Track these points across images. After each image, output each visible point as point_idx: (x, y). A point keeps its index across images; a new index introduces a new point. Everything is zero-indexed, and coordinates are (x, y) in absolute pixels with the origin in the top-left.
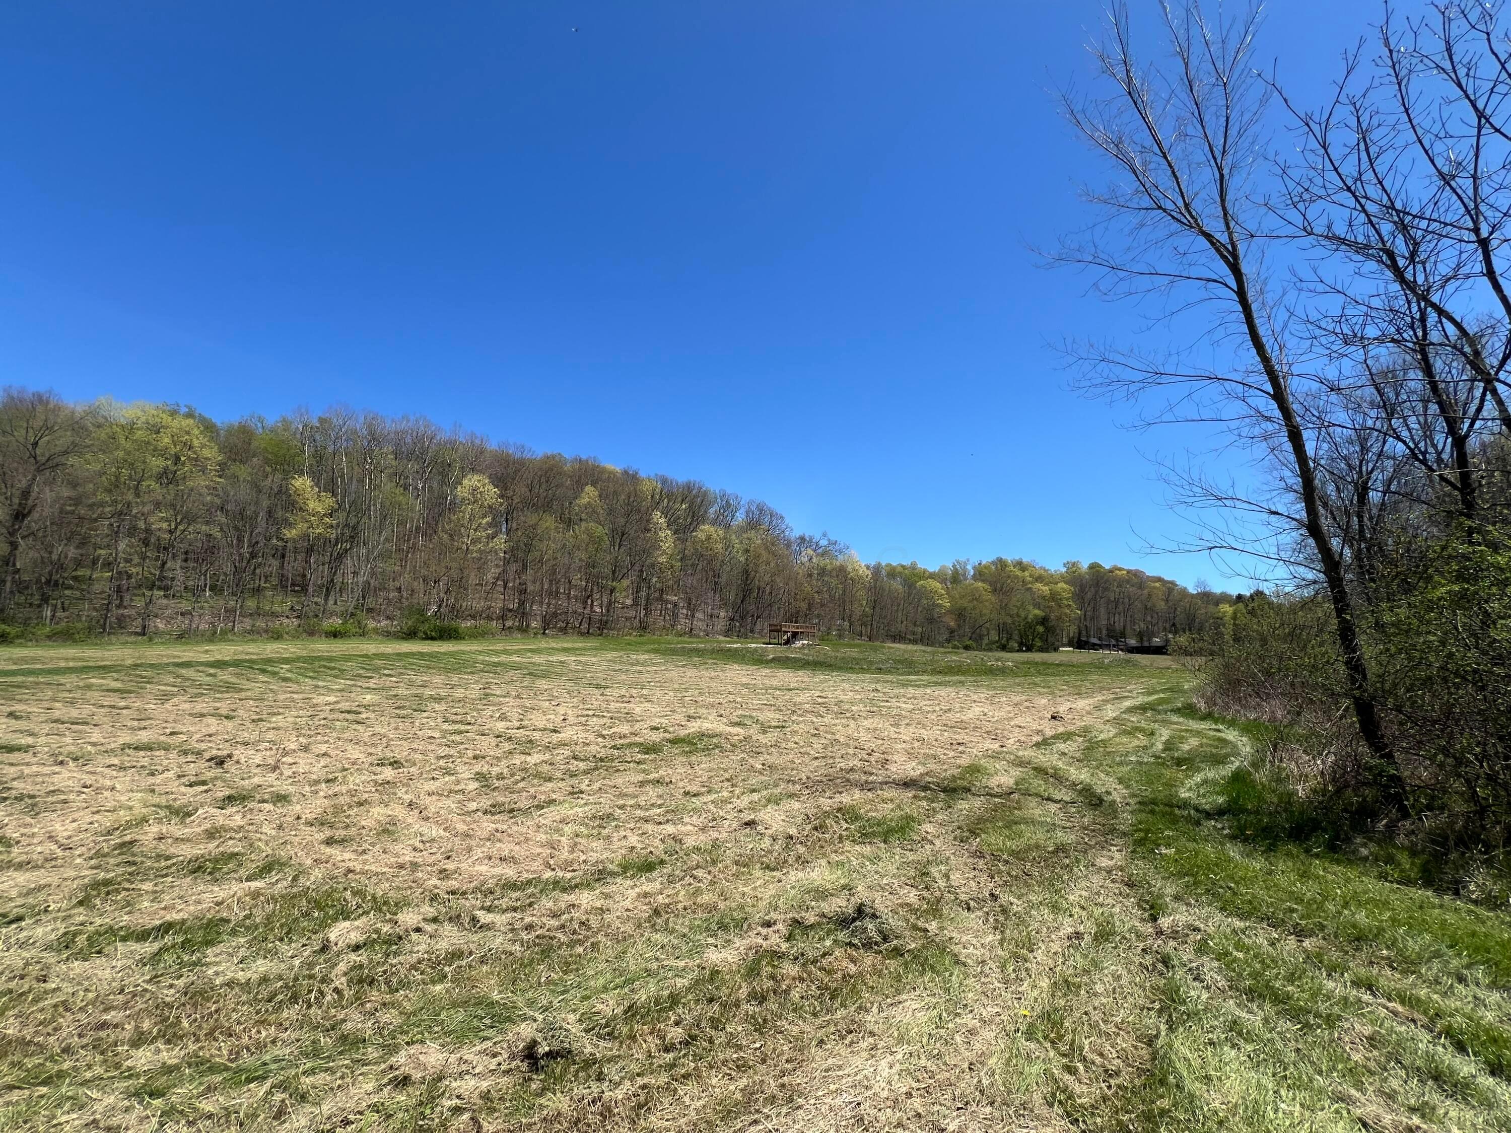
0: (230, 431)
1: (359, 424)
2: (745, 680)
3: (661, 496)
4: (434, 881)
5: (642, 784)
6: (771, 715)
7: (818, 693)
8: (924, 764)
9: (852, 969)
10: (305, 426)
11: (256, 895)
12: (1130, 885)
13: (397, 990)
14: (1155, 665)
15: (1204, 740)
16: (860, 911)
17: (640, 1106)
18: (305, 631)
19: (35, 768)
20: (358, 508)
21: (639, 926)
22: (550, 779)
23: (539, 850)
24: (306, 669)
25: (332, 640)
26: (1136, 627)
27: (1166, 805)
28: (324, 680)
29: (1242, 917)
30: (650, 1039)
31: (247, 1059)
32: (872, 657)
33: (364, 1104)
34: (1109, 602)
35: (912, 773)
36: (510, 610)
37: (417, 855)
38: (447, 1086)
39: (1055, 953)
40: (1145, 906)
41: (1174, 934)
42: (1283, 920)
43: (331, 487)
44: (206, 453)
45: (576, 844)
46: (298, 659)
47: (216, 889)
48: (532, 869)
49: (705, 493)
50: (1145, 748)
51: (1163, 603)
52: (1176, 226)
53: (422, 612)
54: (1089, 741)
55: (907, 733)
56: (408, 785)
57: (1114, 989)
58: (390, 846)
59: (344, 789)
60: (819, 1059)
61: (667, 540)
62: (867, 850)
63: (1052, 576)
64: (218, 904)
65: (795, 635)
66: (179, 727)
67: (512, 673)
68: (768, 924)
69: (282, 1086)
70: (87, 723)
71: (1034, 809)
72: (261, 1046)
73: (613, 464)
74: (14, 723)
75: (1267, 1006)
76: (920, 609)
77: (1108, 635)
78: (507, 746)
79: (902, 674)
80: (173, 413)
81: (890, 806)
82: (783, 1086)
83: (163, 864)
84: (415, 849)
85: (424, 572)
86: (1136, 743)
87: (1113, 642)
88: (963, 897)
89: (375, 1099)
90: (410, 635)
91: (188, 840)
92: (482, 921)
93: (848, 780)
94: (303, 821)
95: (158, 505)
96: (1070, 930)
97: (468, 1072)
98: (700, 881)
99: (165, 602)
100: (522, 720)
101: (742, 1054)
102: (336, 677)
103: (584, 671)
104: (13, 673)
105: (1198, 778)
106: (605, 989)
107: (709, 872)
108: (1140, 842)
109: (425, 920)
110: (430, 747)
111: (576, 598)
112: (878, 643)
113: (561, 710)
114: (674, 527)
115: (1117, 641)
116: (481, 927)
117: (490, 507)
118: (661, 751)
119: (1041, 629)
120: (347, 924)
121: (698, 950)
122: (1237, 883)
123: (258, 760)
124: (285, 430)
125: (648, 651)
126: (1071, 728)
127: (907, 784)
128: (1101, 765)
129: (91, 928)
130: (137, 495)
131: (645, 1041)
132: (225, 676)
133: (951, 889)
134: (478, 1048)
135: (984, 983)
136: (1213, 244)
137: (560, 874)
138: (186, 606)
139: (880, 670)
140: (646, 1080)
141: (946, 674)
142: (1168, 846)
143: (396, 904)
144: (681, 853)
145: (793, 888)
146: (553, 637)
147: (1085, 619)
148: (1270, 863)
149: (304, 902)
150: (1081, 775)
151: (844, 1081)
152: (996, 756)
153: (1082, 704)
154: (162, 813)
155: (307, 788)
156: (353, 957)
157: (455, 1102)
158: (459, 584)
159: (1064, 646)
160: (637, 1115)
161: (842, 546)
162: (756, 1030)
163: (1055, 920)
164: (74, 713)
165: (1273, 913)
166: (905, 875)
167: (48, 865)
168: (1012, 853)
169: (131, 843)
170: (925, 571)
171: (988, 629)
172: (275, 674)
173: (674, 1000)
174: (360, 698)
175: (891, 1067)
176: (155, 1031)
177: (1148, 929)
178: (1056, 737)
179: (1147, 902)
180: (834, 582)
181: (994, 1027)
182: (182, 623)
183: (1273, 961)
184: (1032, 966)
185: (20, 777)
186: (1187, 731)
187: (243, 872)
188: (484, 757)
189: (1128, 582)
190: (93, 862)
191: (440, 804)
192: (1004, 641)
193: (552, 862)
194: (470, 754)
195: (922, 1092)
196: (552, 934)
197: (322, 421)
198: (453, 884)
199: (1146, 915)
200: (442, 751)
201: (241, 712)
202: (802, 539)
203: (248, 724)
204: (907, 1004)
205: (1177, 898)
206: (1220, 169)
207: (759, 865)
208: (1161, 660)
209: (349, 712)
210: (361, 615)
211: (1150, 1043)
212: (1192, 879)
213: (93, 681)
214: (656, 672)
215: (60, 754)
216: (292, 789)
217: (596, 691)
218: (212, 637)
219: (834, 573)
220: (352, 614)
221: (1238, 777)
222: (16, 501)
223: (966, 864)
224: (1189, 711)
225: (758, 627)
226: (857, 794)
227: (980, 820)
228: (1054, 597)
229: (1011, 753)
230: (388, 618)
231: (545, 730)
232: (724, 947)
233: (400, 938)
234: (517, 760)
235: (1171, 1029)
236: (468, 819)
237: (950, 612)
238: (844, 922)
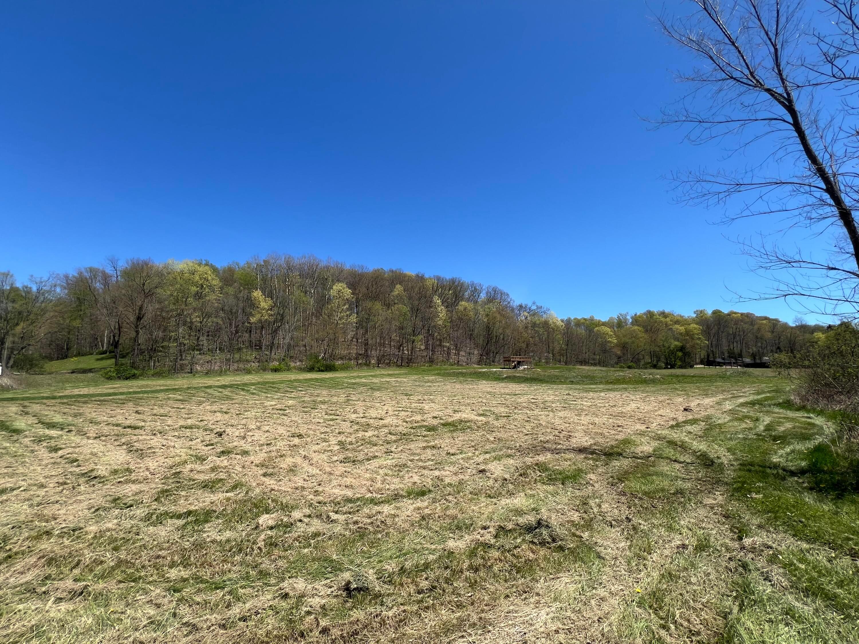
0: (224, 271)
1: (282, 262)
2: (489, 390)
3: (437, 287)
4: (311, 496)
5: (424, 448)
6: (502, 409)
7: (533, 397)
8: (594, 438)
9: (532, 556)
10: (257, 265)
11: (228, 499)
12: (727, 517)
13: (287, 550)
14: (765, 375)
15: (797, 424)
16: (539, 523)
17: (401, 621)
18: (261, 369)
19: (144, 437)
20: (284, 305)
21: (413, 525)
22: (376, 445)
23: (366, 482)
24: (262, 388)
25: (274, 373)
26: (750, 350)
27: (760, 466)
28: (271, 394)
29: (808, 541)
30: (411, 586)
31: (217, 578)
32: (567, 374)
33: (266, 605)
34: (728, 334)
35: (586, 444)
36: (360, 355)
37: (305, 483)
38: (306, 601)
39: (666, 556)
40: (736, 530)
41: (753, 550)
42: (841, 545)
43: (270, 295)
44: (214, 282)
45: (385, 480)
46: (259, 383)
47: (212, 495)
48: (362, 492)
49: (462, 284)
50: (751, 429)
51: (770, 334)
52: (744, 88)
53: (317, 357)
54: (710, 425)
55: (585, 420)
56: (304, 447)
57: (704, 581)
58: (293, 478)
59: (274, 448)
60: (505, 605)
61: (442, 312)
62: (551, 488)
63: (686, 320)
64: (212, 503)
65: (519, 363)
66: (205, 418)
67: (362, 388)
68: (485, 528)
69: (230, 593)
70: (166, 416)
71: (664, 467)
72: (224, 573)
73: (410, 271)
74: (138, 416)
75: (819, 602)
76: (597, 345)
77: (730, 357)
78: (356, 427)
79: (586, 384)
80: (200, 264)
81: (569, 463)
82: (481, 618)
83: (192, 483)
84: (304, 480)
85: (316, 336)
86: (744, 426)
87: (733, 361)
88: (609, 519)
89: (271, 603)
90: (311, 369)
91: (203, 472)
92: (332, 518)
93: (544, 448)
94: (254, 464)
95: (195, 309)
96: (679, 543)
97: (316, 595)
98: (450, 502)
99: (200, 356)
100: (364, 413)
101: (460, 599)
102: (276, 392)
103: (399, 386)
104: (138, 393)
105: (788, 449)
106: (391, 558)
107: (456, 498)
108: (737, 490)
109: (305, 516)
110: (318, 428)
111: (394, 346)
112: (571, 366)
113: (385, 408)
114: (446, 304)
115: (736, 360)
116: (332, 521)
117: (347, 299)
118: (437, 430)
119: (680, 354)
120: (268, 516)
121: (444, 540)
122: (808, 519)
123: (237, 434)
124: (249, 268)
125: (434, 375)
126: (696, 416)
127: (581, 450)
128: (716, 440)
129: (158, 512)
130: (186, 305)
131: (408, 587)
132: (226, 392)
133: (601, 514)
134: (323, 583)
135: (615, 571)
136: (772, 95)
137: (375, 495)
138: (208, 358)
139: (572, 382)
140: (406, 608)
141: (615, 384)
142: (758, 493)
143: (292, 507)
144: (441, 487)
145: (503, 508)
146: (383, 368)
147: (712, 346)
148: (837, 507)
149: (249, 504)
150: (702, 447)
151: (518, 620)
152: (642, 434)
153: (708, 401)
154: (193, 459)
155: (258, 448)
156: (269, 532)
157: (308, 609)
158: (334, 341)
159: (697, 364)
160: (399, 626)
161: (545, 309)
162: (470, 586)
163: (669, 536)
164: (162, 411)
165: (834, 540)
166: (572, 504)
167: (145, 482)
168: (645, 493)
169: (179, 472)
170: (599, 321)
171: (643, 356)
172: (248, 391)
173: (427, 566)
174: (286, 403)
175: (547, 615)
176: (179, 561)
177: (736, 545)
178: (686, 422)
179: (737, 528)
180: (541, 331)
181: (617, 598)
182: (207, 367)
183: (827, 572)
184: (649, 563)
185: (138, 441)
186: (784, 418)
187: (225, 488)
188: (343, 433)
189: (742, 321)
190: (163, 481)
191: (319, 457)
192: (655, 362)
193: (371, 489)
194: (337, 431)
195: (566, 631)
196: (366, 527)
197: (264, 261)
198: (320, 498)
199: (736, 536)
200: (322, 430)
201: (232, 410)
202: (521, 306)
203: (234, 416)
204: (563, 579)
205: (760, 527)
206: (774, 46)
207: (484, 495)
208: (768, 372)
209: (280, 410)
210: (287, 360)
211: (725, 617)
212: (773, 515)
213: (170, 396)
214: (439, 386)
215: (155, 430)
216: (250, 448)
217: (405, 397)
218: (221, 373)
219: (541, 326)
220: (283, 360)
221: (819, 449)
222: (137, 311)
223: (613, 499)
224: (788, 405)
225: (497, 360)
226: (549, 455)
227: (626, 473)
228: (688, 333)
229: (653, 432)
230: (300, 361)
231: (376, 418)
232: (459, 539)
233: (292, 524)
234: (360, 434)
235: (741, 610)
236: (332, 465)
237: (617, 345)
238: (529, 529)
